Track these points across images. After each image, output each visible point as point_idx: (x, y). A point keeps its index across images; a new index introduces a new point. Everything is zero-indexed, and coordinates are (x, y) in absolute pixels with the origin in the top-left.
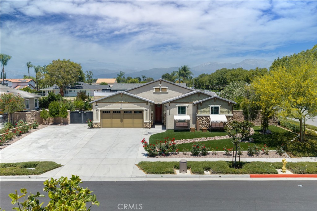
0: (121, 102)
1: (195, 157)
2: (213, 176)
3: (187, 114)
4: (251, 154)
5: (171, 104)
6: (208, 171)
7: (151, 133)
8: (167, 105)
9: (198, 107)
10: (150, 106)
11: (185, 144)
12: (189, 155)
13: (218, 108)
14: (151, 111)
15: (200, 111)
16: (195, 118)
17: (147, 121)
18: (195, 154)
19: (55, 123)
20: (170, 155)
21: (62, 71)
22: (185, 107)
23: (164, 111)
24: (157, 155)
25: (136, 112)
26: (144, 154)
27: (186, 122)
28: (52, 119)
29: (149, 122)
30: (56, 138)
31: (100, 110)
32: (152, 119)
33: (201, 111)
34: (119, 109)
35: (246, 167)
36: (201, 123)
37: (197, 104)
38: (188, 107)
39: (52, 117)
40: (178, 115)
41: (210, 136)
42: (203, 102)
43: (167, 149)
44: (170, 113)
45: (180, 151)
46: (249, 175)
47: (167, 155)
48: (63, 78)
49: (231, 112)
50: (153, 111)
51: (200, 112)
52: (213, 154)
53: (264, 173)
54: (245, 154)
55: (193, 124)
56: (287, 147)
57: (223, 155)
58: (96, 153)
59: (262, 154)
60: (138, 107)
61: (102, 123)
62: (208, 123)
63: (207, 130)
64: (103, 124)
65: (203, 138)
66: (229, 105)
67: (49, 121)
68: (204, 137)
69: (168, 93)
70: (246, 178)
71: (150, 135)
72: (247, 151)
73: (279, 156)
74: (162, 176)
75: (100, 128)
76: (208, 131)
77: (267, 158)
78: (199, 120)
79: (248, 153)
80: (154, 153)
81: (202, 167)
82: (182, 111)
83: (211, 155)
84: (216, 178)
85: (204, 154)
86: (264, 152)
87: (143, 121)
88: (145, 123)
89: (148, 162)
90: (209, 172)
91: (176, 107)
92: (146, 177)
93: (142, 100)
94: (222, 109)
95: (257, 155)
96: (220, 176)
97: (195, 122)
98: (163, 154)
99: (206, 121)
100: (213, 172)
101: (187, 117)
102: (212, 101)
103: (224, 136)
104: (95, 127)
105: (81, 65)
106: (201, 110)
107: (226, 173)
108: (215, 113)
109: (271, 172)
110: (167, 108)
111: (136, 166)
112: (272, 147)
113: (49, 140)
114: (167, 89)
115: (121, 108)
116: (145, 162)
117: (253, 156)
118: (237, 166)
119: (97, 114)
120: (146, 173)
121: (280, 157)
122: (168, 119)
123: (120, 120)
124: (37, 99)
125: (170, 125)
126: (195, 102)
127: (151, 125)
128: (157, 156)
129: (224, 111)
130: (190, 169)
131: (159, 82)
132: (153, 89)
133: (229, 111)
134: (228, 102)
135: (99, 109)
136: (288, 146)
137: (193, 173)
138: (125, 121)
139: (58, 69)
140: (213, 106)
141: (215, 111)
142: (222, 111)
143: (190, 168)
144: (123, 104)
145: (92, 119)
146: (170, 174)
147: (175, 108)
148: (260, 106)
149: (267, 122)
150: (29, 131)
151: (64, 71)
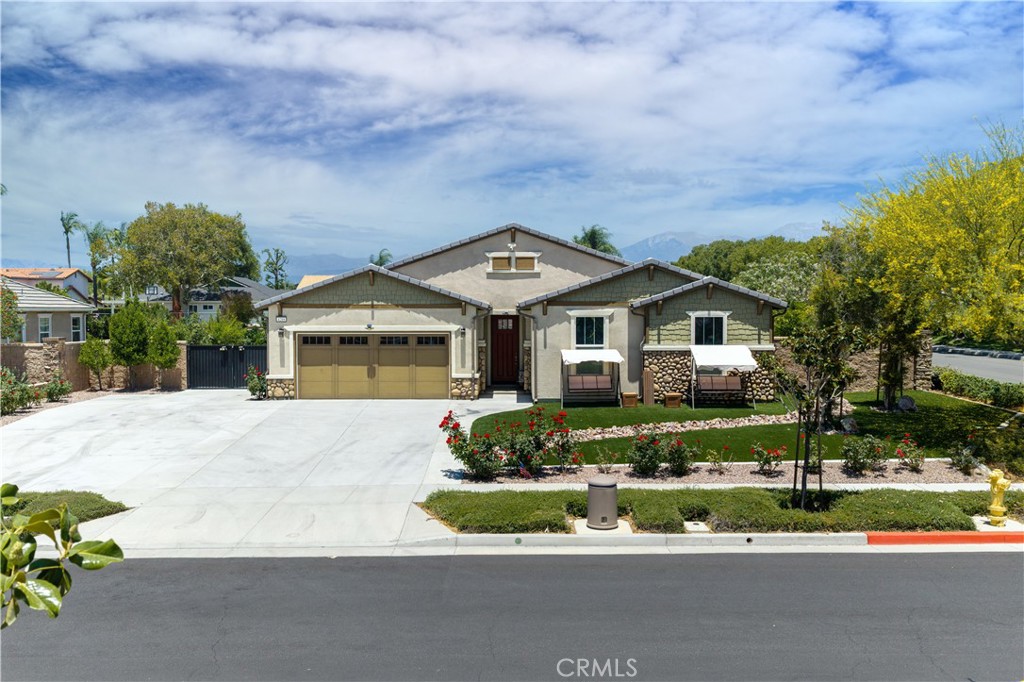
0: (370, 303)
1: (646, 480)
2: (721, 538)
3: (610, 344)
4: (854, 471)
5: (549, 308)
6: (702, 524)
7: (477, 412)
8: (537, 311)
9: (648, 317)
10: (474, 318)
11: (604, 441)
12: (622, 473)
13: (719, 320)
14: (479, 339)
15: (655, 332)
16: (638, 359)
17: (465, 372)
18: (644, 471)
19: (135, 384)
20: (548, 475)
21: (177, 239)
22: (602, 319)
23: (524, 339)
24: (498, 475)
25: (424, 340)
26: (452, 472)
27: (606, 370)
28: (121, 372)
29: (470, 376)
30: (124, 425)
31: (295, 333)
32: (483, 368)
33: (659, 334)
34: (362, 328)
35: (849, 505)
36: (659, 375)
37: (646, 307)
38: (611, 318)
39: (123, 362)
40: (578, 348)
41: (694, 418)
42: (666, 300)
43: (538, 451)
44: (548, 341)
45: (587, 463)
46: (863, 534)
47: (537, 474)
48: (180, 260)
49: (768, 337)
50: (485, 338)
51: (656, 338)
52: (711, 471)
53: (923, 527)
54: (832, 470)
55: (631, 379)
56: (985, 446)
57: (750, 476)
58: (267, 471)
59: (897, 471)
60: (430, 323)
61: (300, 381)
62: (684, 378)
63: (682, 401)
64: (303, 384)
65: (668, 424)
66: (760, 313)
67: (112, 378)
68: (674, 421)
69: (537, 275)
70: (853, 543)
71: (474, 418)
72: (839, 461)
73: (960, 475)
74: (518, 541)
75: (292, 398)
76: (684, 406)
77: (919, 482)
78: (651, 366)
79: (846, 465)
80: (488, 463)
81: (675, 507)
82: (590, 332)
83: (703, 474)
84: (732, 543)
85: (680, 472)
86: (905, 464)
87: (447, 374)
88: (457, 380)
89: (465, 492)
90: (702, 526)
91: (568, 319)
92: (457, 544)
93: (444, 296)
94: (735, 327)
95: (878, 473)
96: (749, 540)
97: (637, 373)
98: (523, 470)
99: (678, 369)
100: (718, 525)
101: (608, 354)
102: (700, 296)
103: (744, 417)
104: (276, 394)
105: (244, 220)
106: (659, 330)
107: (773, 528)
108: (709, 342)
109: (948, 525)
110: (535, 322)
111: (418, 510)
112: (929, 447)
113: (97, 432)
114: (536, 261)
115: (369, 327)
116: (453, 492)
117: (863, 476)
118: (811, 506)
119: (282, 346)
120: (456, 529)
121: (966, 480)
122: (538, 362)
123: (365, 369)
124: (80, 316)
125: (547, 385)
126: (637, 302)
127: (476, 387)
128: (498, 479)
129: (742, 332)
130: (628, 518)
131: (508, 236)
132: (487, 260)
133: (759, 335)
134: (756, 300)
135: (291, 328)
136: (988, 442)
137: (640, 526)
138: (385, 373)
139: (165, 233)
140: (704, 314)
141: (709, 333)
142: (736, 332)
143: (627, 514)
144: (377, 313)
145: (263, 367)
146: (552, 530)
147: (566, 323)
148: (882, 293)
149: (899, 368)
150: (30, 408)
151: (186, 238)
